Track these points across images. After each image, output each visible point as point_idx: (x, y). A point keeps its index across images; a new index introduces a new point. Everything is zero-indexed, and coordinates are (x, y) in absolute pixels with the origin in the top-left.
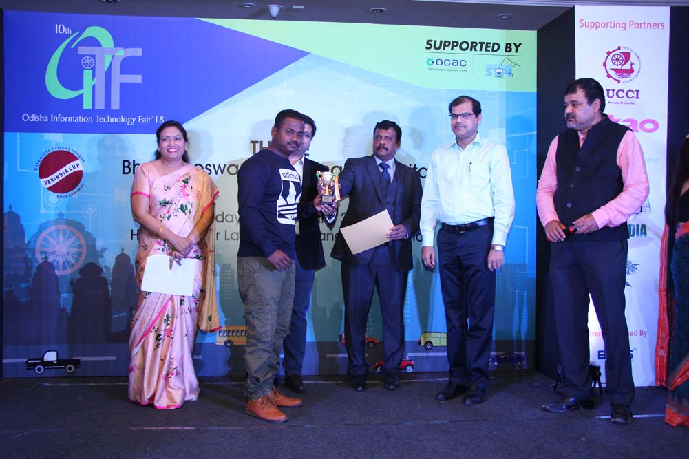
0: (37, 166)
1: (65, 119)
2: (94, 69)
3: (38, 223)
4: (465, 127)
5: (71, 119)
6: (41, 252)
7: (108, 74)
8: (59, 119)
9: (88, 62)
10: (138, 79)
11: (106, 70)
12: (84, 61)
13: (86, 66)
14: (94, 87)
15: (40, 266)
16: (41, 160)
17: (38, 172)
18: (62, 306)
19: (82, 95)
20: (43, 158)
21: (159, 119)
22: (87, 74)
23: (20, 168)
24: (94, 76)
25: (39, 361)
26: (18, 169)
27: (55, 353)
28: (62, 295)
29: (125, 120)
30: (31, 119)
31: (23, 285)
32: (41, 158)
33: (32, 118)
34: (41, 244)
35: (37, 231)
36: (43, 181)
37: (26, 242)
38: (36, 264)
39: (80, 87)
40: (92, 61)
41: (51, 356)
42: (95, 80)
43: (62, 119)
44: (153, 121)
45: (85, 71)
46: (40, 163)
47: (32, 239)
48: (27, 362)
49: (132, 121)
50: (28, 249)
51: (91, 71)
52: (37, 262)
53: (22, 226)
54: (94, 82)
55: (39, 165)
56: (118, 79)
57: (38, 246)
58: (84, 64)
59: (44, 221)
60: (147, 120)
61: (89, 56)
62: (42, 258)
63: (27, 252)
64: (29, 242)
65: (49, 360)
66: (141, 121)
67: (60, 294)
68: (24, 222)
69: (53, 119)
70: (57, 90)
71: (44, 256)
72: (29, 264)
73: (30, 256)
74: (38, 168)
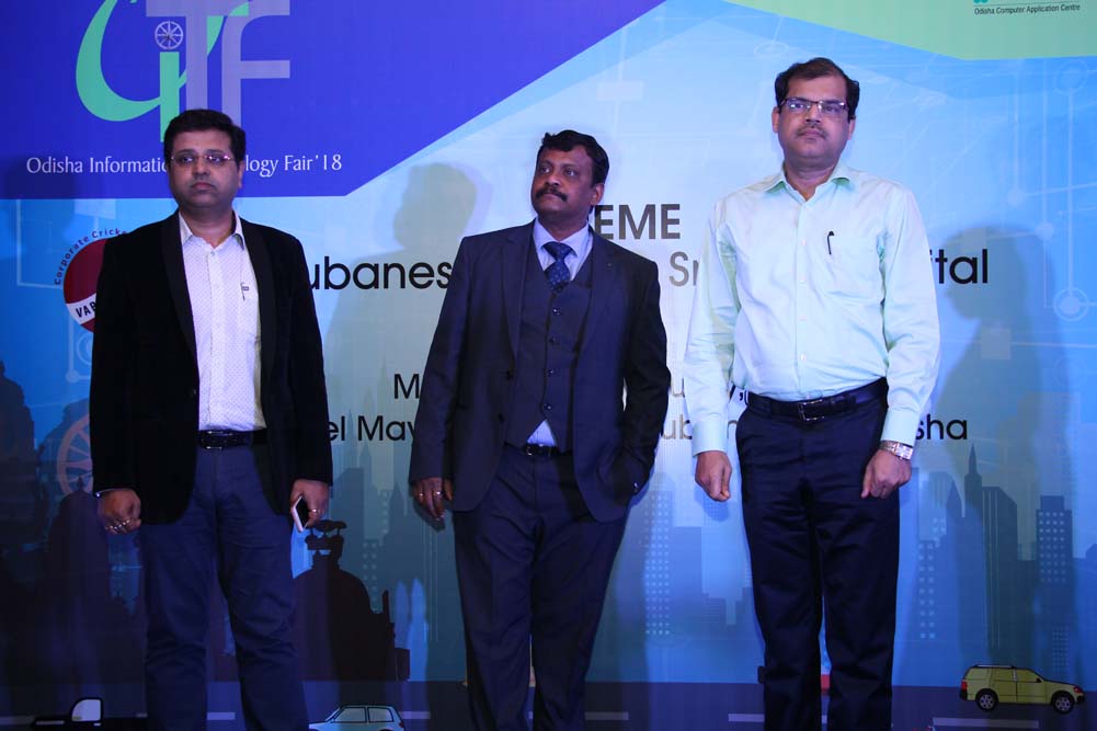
0: (59, 275)
1: (120, 166)
2: (182, 51)
3: (64, 404)
4: (823, 136)
5: (134, 165)
6: (69, 471)
7: (215, 60)
8: (105, 166)
9: (170, 33)
10: (281, 69)
11: (209, 50)
12: (160, 31)
13: (165, 44)
14: (183, 91)
15: (66, 502)
16: (69, 261)
17: (61, 287)
18: (114, 594)
19: (157, 110)
20: (72, 256)
21: (330, 161)
22: (168, 61)
23: (23, 280)
24: (182, 68)
25: (62, 722)
26: (19, 283)
27: (98, 702)
28: (114, 568)
29: (255, 165)
30: (46, 168)
31: (29, 547)
32: (68, 256)
33: (49, 166)
34: (70, 451)
35: (61, 421)
36: (72, 307)
37: (36, 447)
38: (59, 498)
39: (153, 92)
40: (178, 31)
41: (89, 711)
42: (185, 73)
43: (115, 167)
44: (317, 165)
45: (162, 55)
46: (65, 268)
47: (50, 441)
48: (33, 725)
49: (269, 167)
50: (39, 464)
51: (177, 54)
52: (61, 493)
53: (27, 412)
54: (183, 80)
55: (64, 273)
56: (236, 71)
57: (61, 458)
58: (160, 39)
59: (75, 401)
60: (302, 165)
61: (171, 19)
62: (71, 485)
63: (38, 470)
64: (42, 447)
65: (84, 719)
66: (290, 166)
67: (110, 566)
68: (32, 404)
69: (94, 165)
70: (101, 100)
71: (76, 479)
72: (42, 496)
73: (45, 479)
74: (62, 278)
